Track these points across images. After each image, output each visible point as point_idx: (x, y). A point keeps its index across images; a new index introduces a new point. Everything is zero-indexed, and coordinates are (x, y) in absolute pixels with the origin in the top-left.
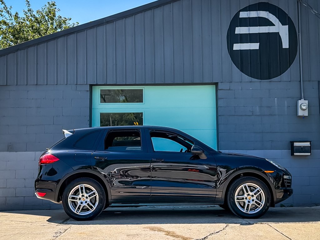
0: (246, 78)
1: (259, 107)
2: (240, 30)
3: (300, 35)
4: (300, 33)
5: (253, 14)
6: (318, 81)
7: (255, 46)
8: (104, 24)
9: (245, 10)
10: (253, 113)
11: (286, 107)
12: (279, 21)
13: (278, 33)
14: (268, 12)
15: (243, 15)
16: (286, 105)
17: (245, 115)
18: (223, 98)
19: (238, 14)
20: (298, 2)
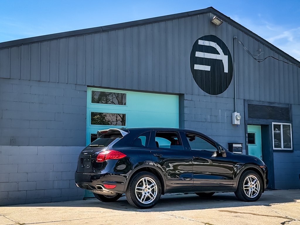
0: (202, 92)
1: (210, 115)
2: (199, 54)
3: (235, 64)
4: (235, 63)
5: (207, 43)
6: (244, 99)
7: (208, 68)
8: (101, 32)
9: (201, 39)
10: (206, 120)
11: (226, 117)
12: (223, 51)
13: (222, 60)
14: (216, 43)
15: (201, 42)
16: (226, 116)
17: (202, 121)
18: (187, 107)
19: (197, 41)
20: (233, 39)
